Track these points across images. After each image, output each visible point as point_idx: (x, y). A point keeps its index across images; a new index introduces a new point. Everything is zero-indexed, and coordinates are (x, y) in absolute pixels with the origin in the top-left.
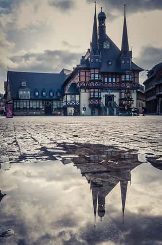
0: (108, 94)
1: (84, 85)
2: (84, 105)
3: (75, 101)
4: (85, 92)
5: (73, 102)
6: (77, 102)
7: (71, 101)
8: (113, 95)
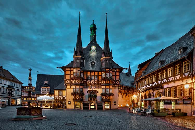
0: (91, 90)
1: (69, 82)
2: (69, 99)
3: (62, 96)
4: (71, 88)
5: (60, 97)
6: (64, 97)
7: (58, 96)
8: (96, 91)
